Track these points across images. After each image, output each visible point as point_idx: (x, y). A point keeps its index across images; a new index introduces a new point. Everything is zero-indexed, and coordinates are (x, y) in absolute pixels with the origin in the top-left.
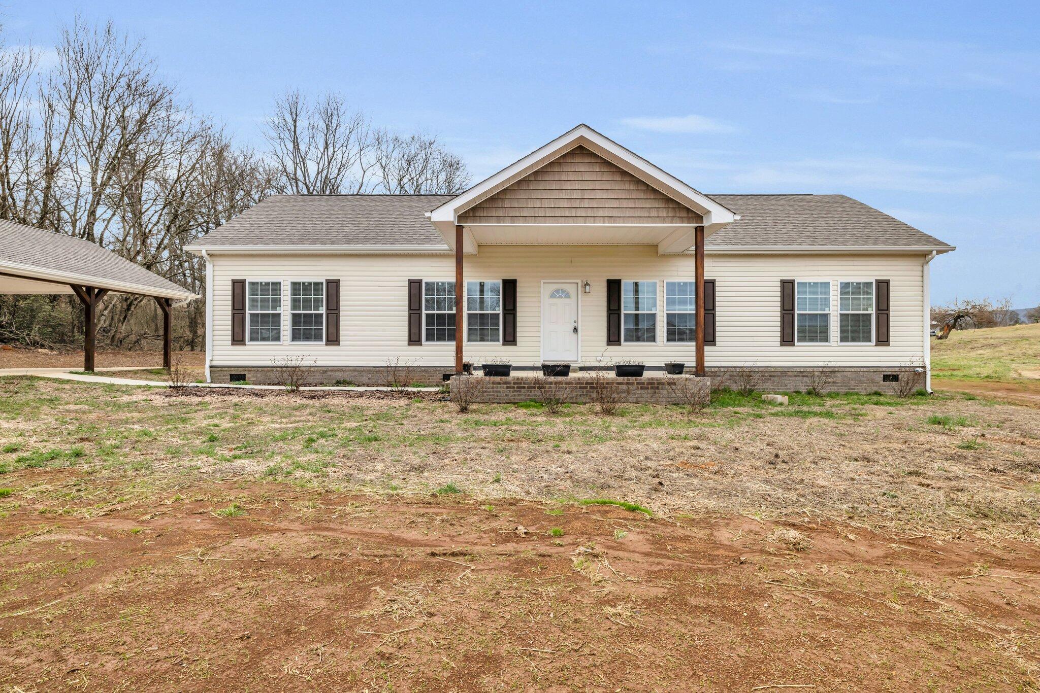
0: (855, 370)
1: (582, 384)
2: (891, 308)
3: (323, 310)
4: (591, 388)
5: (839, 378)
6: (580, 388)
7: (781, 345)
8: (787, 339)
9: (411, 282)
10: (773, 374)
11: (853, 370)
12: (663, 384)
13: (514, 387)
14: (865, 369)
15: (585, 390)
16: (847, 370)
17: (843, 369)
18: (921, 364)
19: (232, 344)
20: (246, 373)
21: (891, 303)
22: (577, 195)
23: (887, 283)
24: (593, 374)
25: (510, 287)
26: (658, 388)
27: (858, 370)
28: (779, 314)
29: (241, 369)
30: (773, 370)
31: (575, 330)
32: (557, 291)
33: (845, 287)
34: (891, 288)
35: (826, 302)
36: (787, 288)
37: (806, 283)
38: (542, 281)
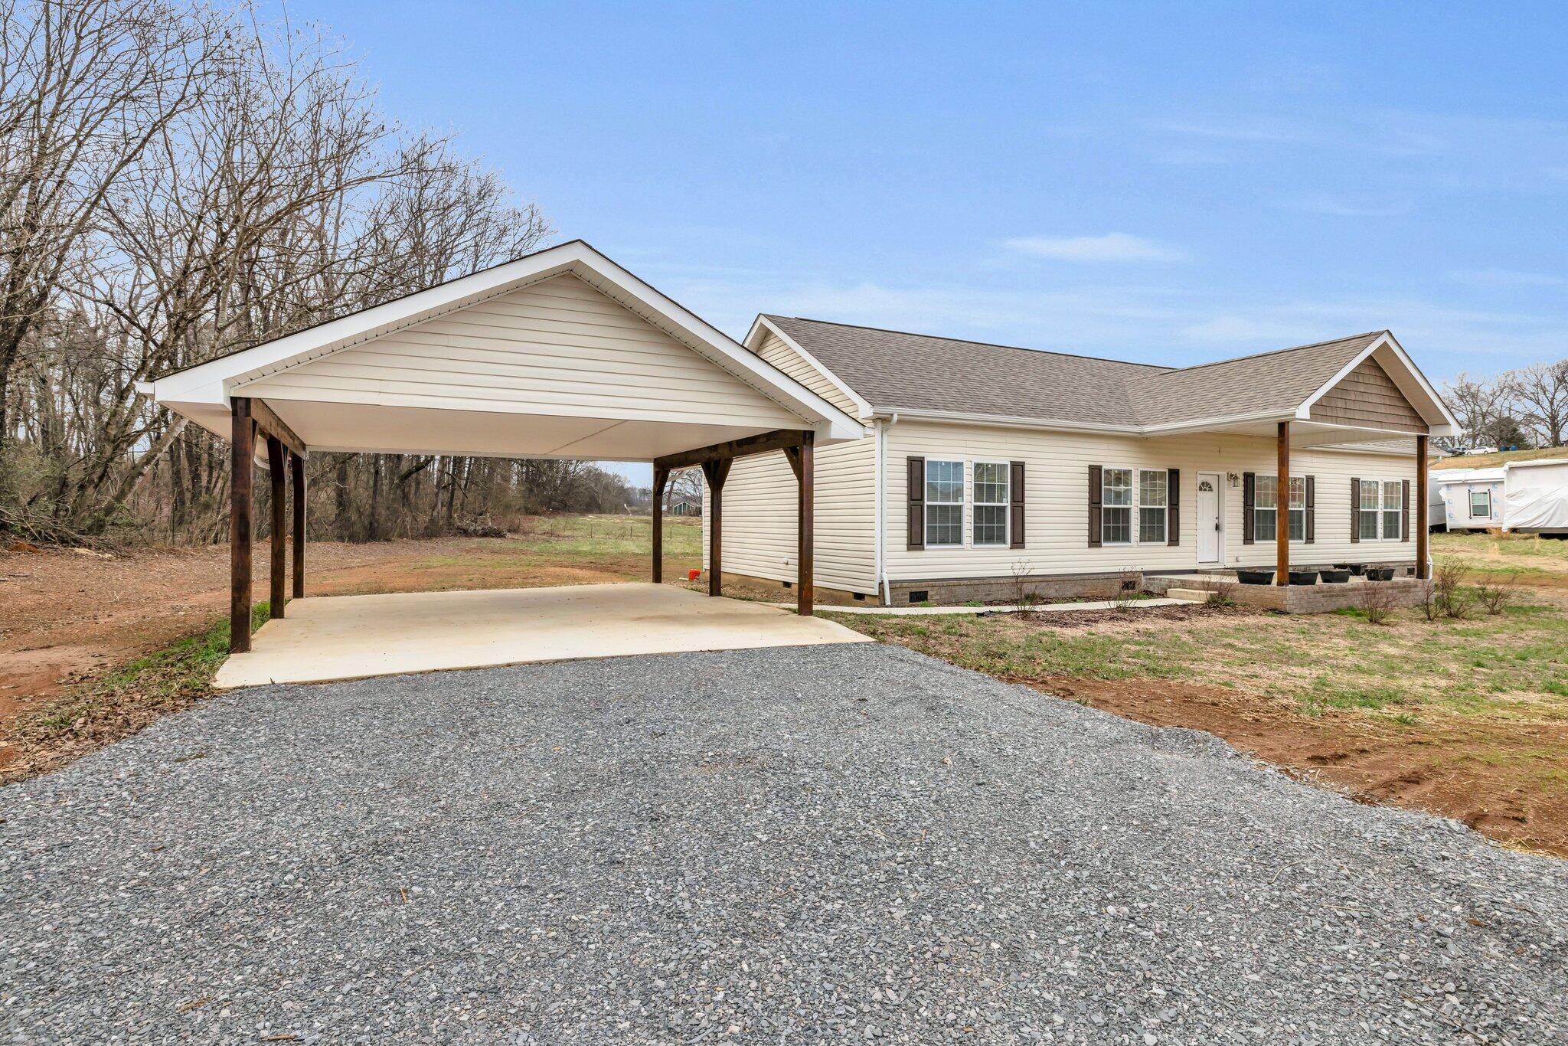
3: (1007, 503)
9: (1091, 468)
19: (908, 550)
20: (928, 589)
25: (1173, 477)
29: (924, 584)
31: (1217, 527)
32: (1203, 484)
37: (1365, 482)
38: (1199, 472)
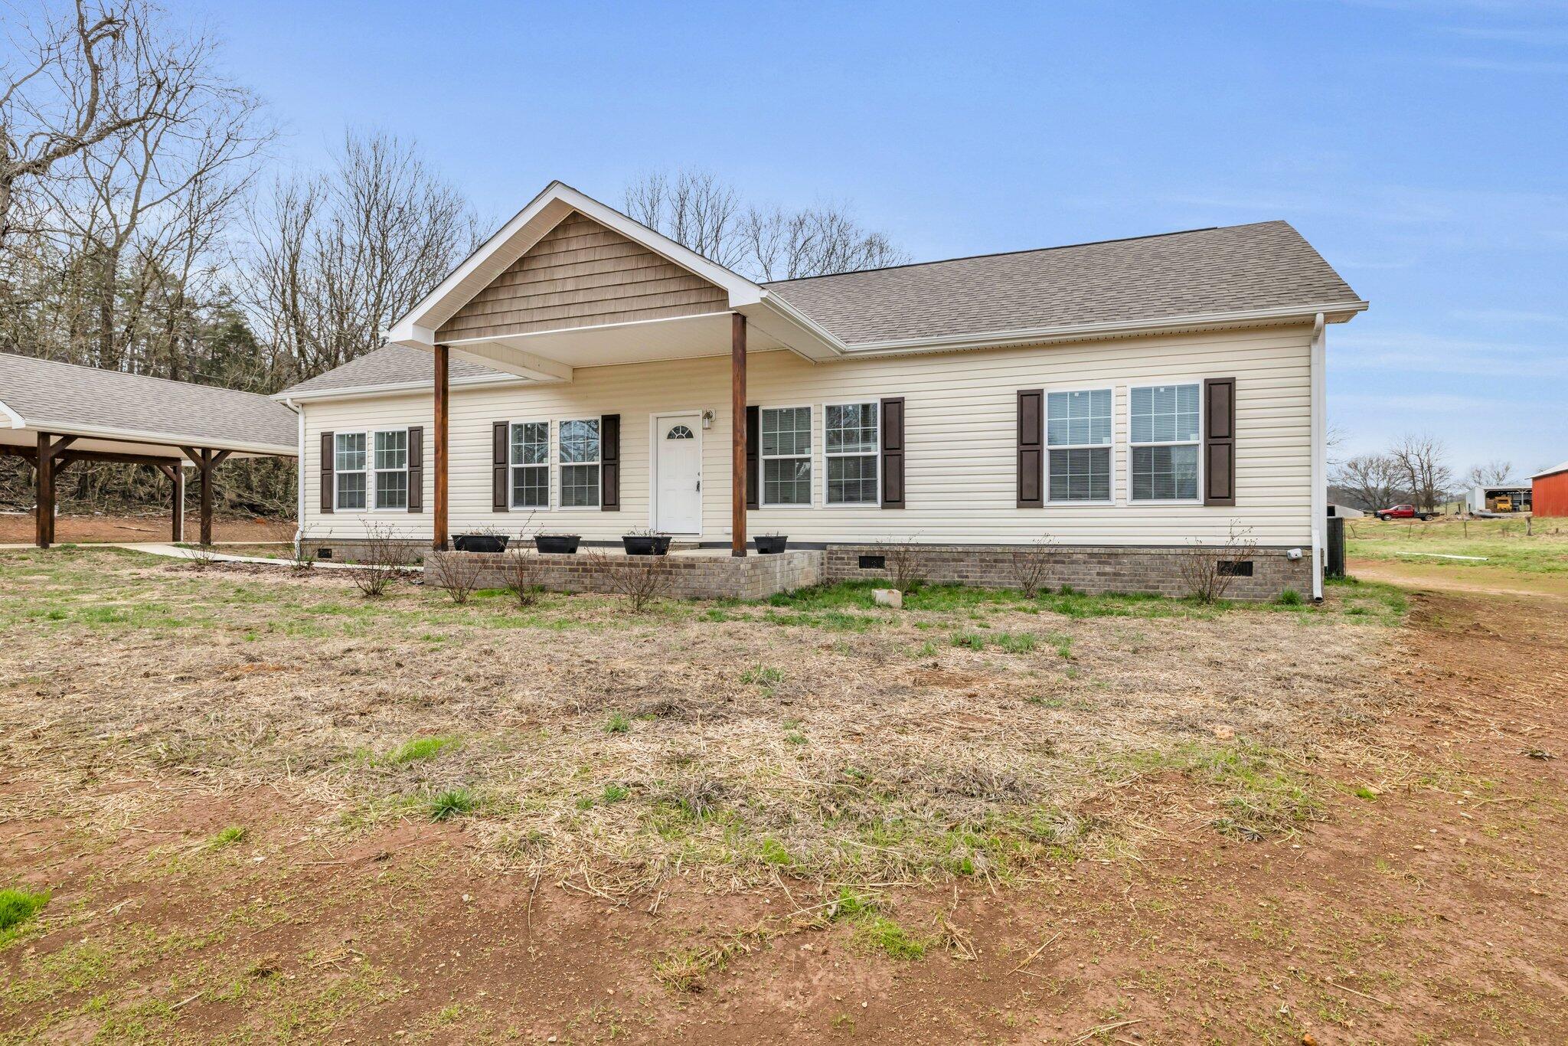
0: (1158, 551)
1: (572, 564)
2: (1238, 433)
3: (406, 468)
4: (585, 570)
5: (1126, 566)
6: (571, 570)
7: (1019, 507)
8: (1029, 496)
9: (496, 426)
10: (1000, 557)
11: (1153, 551)
12: (678, 566)
13: (492, 568)
14: (1179, 551)
15: (576, 574)
16: (1142, 551)
17: (1134, 550)
18: (1304, 542)
20: (332, 547)
21: (1238, 423)
22: (570, 285)
23: (1230, 384)
24: (599, 551)
25: (611, 425)
26: (670, 573)
27: (1165, 551)
28: (1014, 451)
29: (327, 543)
30: (999, 550)
31: (698, 487)
32: (676, 429)
33: (1140, 396)
34: (1238, 394)
35: (1106, 428)
36: (1030, 403)
37: (1064, 395)
38: (651, 415)
